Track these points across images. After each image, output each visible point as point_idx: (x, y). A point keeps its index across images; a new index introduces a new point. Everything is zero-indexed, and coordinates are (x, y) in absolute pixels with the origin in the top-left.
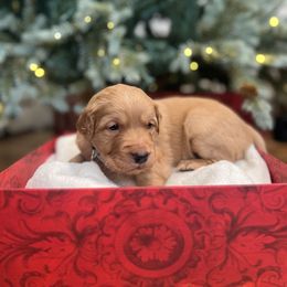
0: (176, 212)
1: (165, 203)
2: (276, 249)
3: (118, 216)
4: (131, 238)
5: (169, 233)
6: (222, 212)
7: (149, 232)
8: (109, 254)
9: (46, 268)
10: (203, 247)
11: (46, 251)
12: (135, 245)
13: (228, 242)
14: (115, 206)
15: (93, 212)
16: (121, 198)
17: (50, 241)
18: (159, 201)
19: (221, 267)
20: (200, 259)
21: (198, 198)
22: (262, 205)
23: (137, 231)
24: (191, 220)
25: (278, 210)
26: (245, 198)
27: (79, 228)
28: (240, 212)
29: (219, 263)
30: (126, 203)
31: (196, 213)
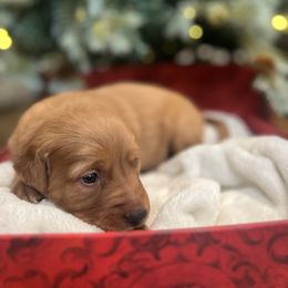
0: (216, 265)
1: (199, 253)
3: (124, 275)
14: (121, 261)
16: (130, 249)
21: (252, 243)
30: (138, 256)
31: (247, 263)
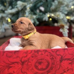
0: (47, 55)
1: (45, 53)
2: (72, 64)
3: (33, 57)
4: (36, 63)
5: (46, 61)
6: (59, 55)
7: (41, 61)
8: (30, 67)
9: (14, 72)
10: (54, 64)
11: (14, 67)
12: (37, 64)
13: (60, 63)
14: (32, 54)
15: (26, 56)
16: (34, 52)
17: (15, 64)
18: (43, 53)
19: (59, 69)
20: (53, 67)
21: (53, 52)
22: (68, 53)
23: (38, 61)
24: (51, 57)
25: (72, 54)
26: (64, 51)
27: (23, 60)
28: (63, 55)
29: (58, 68)
31: (52, 55)
